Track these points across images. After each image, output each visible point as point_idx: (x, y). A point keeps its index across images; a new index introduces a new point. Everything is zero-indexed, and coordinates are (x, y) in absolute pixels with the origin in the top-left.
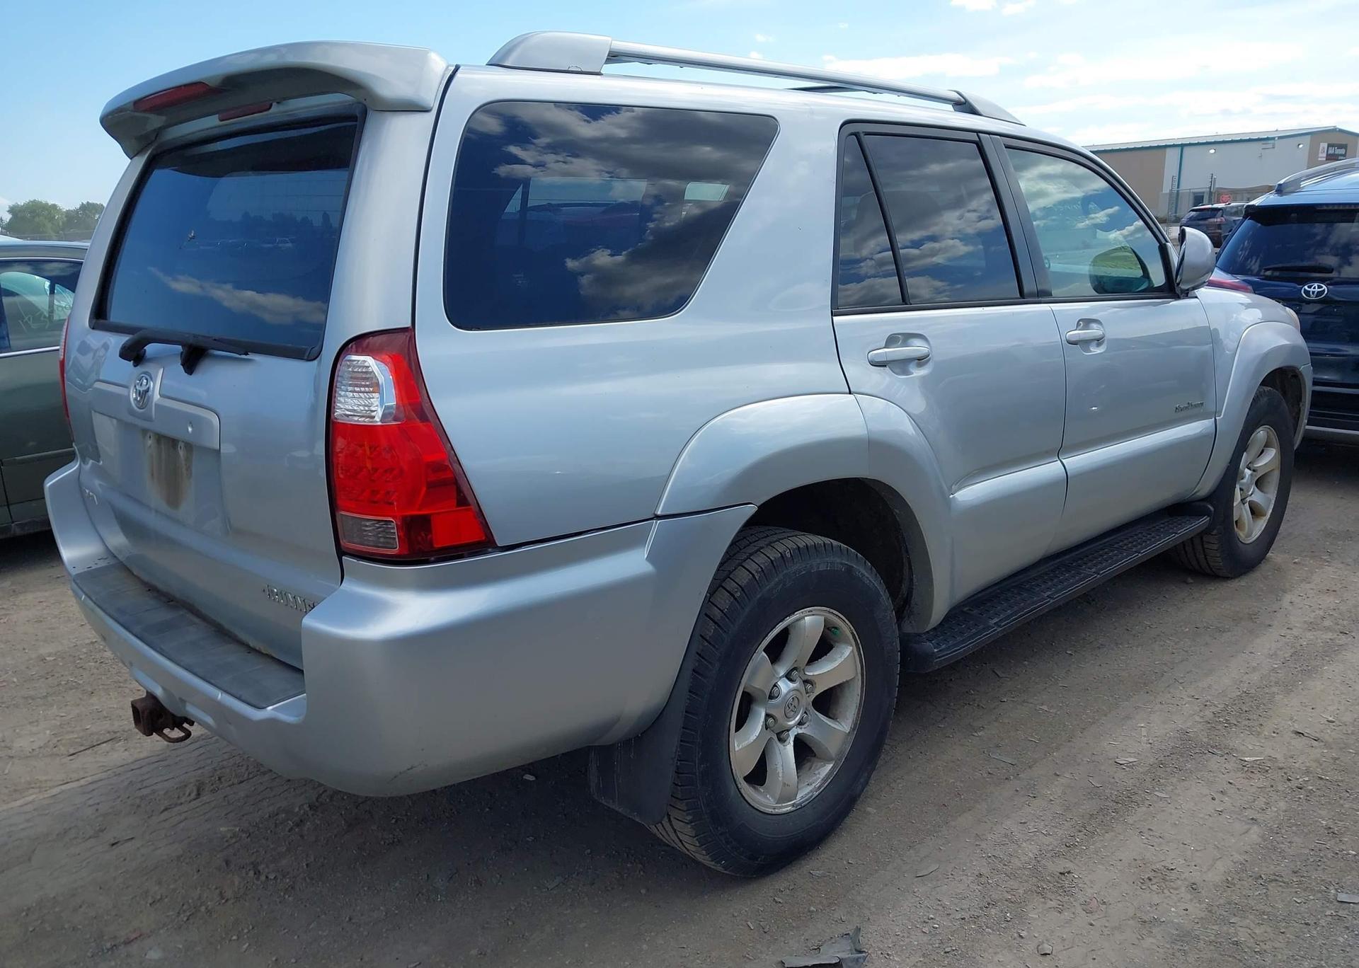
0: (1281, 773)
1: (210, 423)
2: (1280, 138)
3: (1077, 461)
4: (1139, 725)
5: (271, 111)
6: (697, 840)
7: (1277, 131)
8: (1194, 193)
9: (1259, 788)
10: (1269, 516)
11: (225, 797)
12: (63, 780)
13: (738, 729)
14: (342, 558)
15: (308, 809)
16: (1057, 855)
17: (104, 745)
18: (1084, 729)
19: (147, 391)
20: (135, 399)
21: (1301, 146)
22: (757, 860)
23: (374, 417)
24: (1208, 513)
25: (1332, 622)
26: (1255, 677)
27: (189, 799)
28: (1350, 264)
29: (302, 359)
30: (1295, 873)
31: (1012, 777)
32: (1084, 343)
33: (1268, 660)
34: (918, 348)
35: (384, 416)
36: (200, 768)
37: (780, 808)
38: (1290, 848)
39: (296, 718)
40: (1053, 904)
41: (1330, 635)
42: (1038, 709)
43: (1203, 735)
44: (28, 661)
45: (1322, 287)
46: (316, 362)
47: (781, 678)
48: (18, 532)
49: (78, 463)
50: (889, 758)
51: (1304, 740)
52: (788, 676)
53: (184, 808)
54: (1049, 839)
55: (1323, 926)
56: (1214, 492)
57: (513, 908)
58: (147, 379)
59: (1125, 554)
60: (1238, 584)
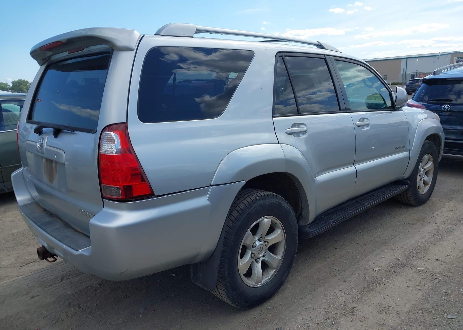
0: (430, 273)
1: (62, 155)
2: (440, 55)
3: (360, 166)
4: (382, 257)
5: (84, 50)
6: (227, 296)
7: (439, 53)
8: (411, 74)
9: (422, 278)
10: (430, 185)
11: (71, 281)
12: (17, 275)
13: (241, 258)
14: (103, 200)
15: (98, 285)
16: (352, 302)
17: (32, 263)
18: (363, 258)
19: (42, 144)
20: (39, 147)
21: (448, 58)
22: (248, 303)
23: (113, 152)
24: (408, 184)
25: (451, 221)
26: (423, 240)
27: (59, 282)
28: (460, 98)
29: (91, 133)
30: (433, 308)
31: (338, 275)
32: (362, 126)
33: (428, 234)
34: (303, 128)
35: (116, 152)
36: (63, 271)
37: (257, 285)
38: (432, 299)
39: (89, 254)
40: (349, 318)
41: (450, 226)
42: (348, 251)
43: (404, 260)
44: (8, 235)
45: (449, 106)
46: (95, 134)
47: (256, 240)
48: (7, 191)
49: (23, 168)
50: (296, 268)
51: (439, 262)
52: (259, 240)
53: (57, 285)
54: (349, 296)
55: (442, 327)
56: (410, 176)
57: (165, 319)
58: (42, 140)
59: (378, 198)
60: (419, 208)
